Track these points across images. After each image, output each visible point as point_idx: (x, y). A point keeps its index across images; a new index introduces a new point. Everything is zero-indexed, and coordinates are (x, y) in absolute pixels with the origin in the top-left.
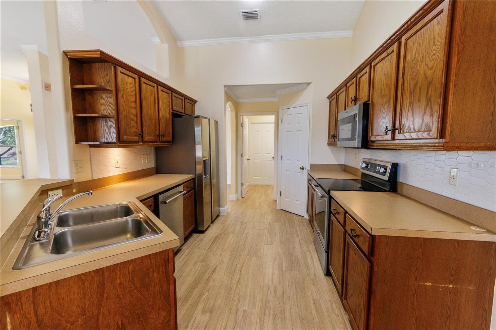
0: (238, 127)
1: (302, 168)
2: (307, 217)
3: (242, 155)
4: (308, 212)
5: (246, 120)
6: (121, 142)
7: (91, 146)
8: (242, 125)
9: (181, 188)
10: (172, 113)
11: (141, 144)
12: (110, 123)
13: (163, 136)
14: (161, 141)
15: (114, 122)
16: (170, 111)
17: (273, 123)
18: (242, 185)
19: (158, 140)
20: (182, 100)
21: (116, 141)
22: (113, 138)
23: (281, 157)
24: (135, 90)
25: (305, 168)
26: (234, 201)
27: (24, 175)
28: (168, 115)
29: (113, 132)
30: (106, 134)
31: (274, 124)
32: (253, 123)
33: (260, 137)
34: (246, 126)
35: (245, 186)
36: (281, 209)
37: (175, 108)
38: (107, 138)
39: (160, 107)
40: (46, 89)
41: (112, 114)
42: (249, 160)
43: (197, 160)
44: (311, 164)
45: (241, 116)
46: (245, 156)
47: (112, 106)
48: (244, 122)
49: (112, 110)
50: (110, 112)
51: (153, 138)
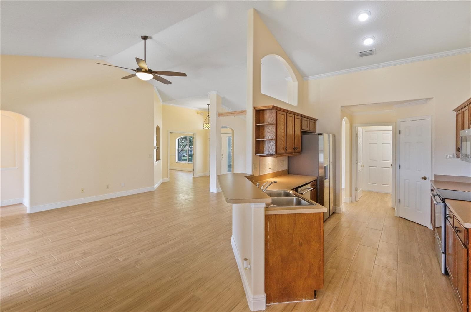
0: (353, 136)
1: (425, 178)
2: (430, 227)
3: (356, 162)
4: (432, 222)
5: (361, 130)
6: (277, 154)
7: (260, 156)
8: (357, 135)
9: (309, 186)
10: (302, 131)
11: (285, 154)
12: (272, 143)
13: (297, 148)
14: (295, 152)
15: (275, 143)
16: (300, 130)
17: (391, 130)
18: (356, 189)
19: (293, 151)
20: (308, 121)
21: (275, 154)
22: (273, 152)
23: (399, 166)
24: (284, 122)
25: (427, 179)
26: (348, 203)
27: (194, 168)
28: (299, 133)
29: (274, 148)
30: (269, 149)
31: (392, 132)
32: (367, 131)
33: (376, 144)
34: (360, 135)
35: (359, 191)
36: (400, 217)
37: (303, 128)
38: (270, 152)
39: (295, 129)
40: (218, 116)
41: (274, 138)
42: (364, 166)
43: (319, 165)
44: (434, 175)
45: (355, 127)
46: (359, 163)
47: (274, 133)
48: (359, 132)
49: (274, 136)
50: (272, 137)
51: (291, 150)
